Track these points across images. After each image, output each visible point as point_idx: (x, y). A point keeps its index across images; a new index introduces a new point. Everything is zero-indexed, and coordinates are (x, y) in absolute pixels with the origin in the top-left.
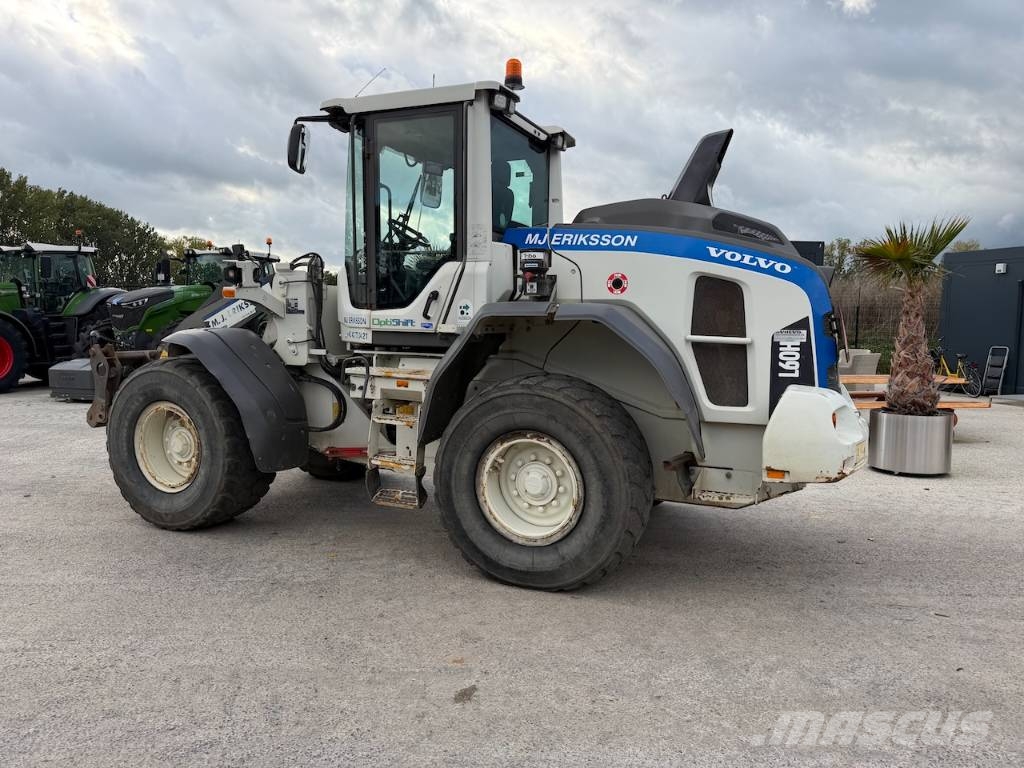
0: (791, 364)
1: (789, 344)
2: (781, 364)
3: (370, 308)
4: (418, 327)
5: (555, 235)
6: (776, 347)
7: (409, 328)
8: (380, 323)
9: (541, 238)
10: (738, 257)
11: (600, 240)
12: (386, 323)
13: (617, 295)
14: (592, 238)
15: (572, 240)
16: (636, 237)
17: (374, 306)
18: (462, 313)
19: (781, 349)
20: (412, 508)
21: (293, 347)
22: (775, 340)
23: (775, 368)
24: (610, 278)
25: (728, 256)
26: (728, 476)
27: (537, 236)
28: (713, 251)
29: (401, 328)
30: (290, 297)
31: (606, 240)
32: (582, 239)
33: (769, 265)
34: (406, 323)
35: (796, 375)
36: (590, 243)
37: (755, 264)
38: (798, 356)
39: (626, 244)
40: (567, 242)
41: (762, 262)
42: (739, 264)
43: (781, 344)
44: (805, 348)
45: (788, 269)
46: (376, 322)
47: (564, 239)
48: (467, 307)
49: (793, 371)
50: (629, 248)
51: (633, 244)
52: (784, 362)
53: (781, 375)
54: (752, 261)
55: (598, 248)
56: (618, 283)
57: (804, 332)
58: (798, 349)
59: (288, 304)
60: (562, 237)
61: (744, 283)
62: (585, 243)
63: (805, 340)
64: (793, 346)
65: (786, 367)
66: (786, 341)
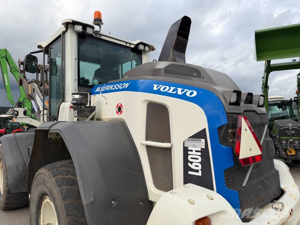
0: (196, 165)
1: (194, 149)
2: (189, 164)
6: (186, 151)
13: (119, 116)
19: (189, 153)
22: (185, 146)
23: (186, 167)
24: (117, 106)
25: (162, 88)
27: (100, 88)
28: (156, 87)
33: (183, 92)
35: (200, 174)
37: (175, 93)
38: (200, 160)
39: (125, 87)
41: (180, 91)
42: (167, 94)
43: (189, 148)
44: (204, 153)
45: (195, 93)
49: (197, 171)
52: (191, 163)
53: (190, 173)
54: (174, 90)
55: (114, 91)
56: (119, 109)
57: (204, 140)
58: (200, 154)
61: (168, 106)
63: (204, 147)
64: (196, 151)
65: (193, 166)
66: (192, 147)
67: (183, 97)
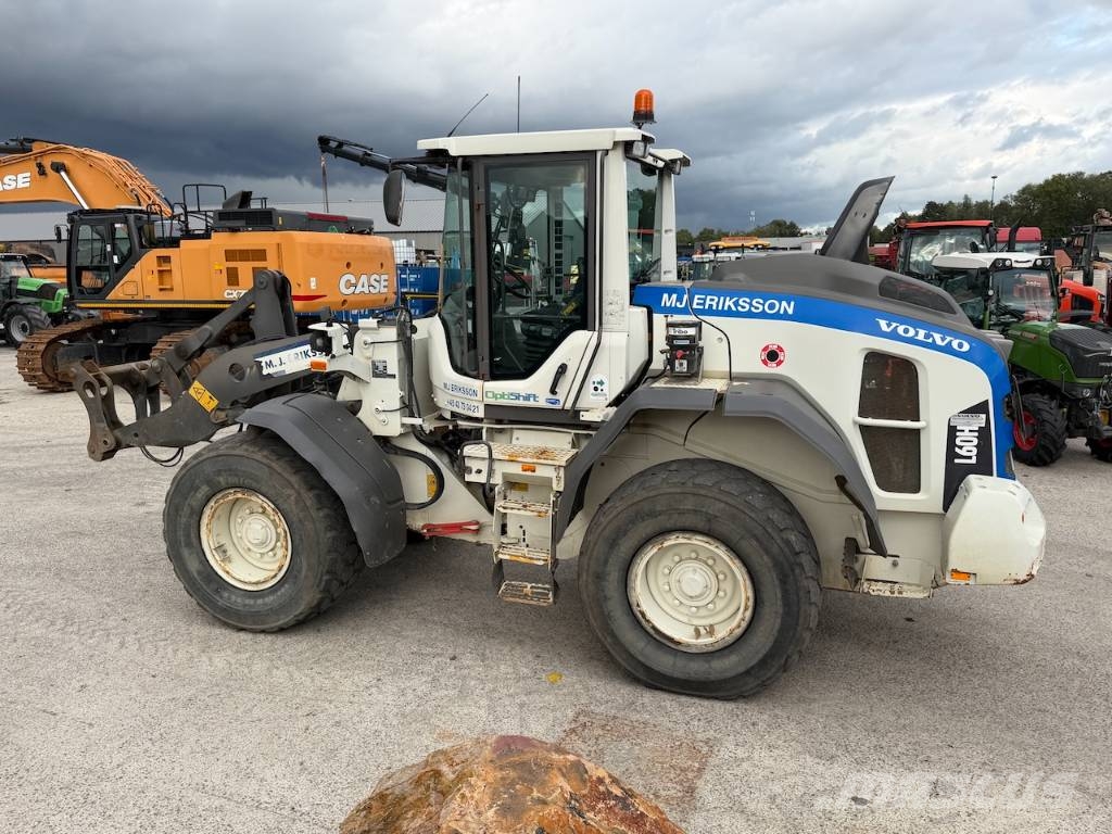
0: (968, 449)
1: (967, 429)
2: (957, 450)
3: (483, 379)
4: (542, 403)
5: (697, 297)
6: (952, 431)
7: (531, 403)
8: (495, 396)
9: (680, 299)
10: (912, 333)
11: (751, 305)
12: (502, 396)
13: (772, 369)
14: (741, 302)
15: (718, 304)
16: (792, 304)
17: (488, 376)
18: (596, 389)
19: (958, 434)
20: (545, 604)
21: (383, 416)
22: (952, 424)
23: (951, 453)
24: (764, 350)
25: (901, 330)
26: (895, 564)
27: (674, 296)
28: (883, 324)
29: (521, 403)
30: (376, 358)
31: (758, 305)
32: (729, 303)
33: (946, 342)
34: (527, 398)
35: (974, 461)
36: (739, 308)
37: (930, 340)
38: (976, 441)
39: (782, 312)
40: (711, 306)
41: (937, 337)
42: (912, 341)
43: (958, 428)
44: (983, 434)
45: (966, 347)
46: (490, 395)
47: (708, 302)
48: (601, 383)
49: (970, 458)
50: (785, 317)
51: (790, 311)
52: (961, 447)
53: (957, 461)
54: (927, 336)
55: (750, 315)
56: (773, 356)
57: (984, 416)
58: (976, 434)
59: (375, 366)
60: (705, 300)
61: (917, 361)
62: (734, 308)
63: (983, 425)
64: (970, 431)
65: (963, 452)
66: (964, 424)
67: (948, 350)
